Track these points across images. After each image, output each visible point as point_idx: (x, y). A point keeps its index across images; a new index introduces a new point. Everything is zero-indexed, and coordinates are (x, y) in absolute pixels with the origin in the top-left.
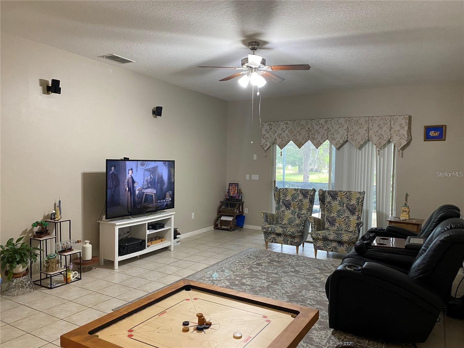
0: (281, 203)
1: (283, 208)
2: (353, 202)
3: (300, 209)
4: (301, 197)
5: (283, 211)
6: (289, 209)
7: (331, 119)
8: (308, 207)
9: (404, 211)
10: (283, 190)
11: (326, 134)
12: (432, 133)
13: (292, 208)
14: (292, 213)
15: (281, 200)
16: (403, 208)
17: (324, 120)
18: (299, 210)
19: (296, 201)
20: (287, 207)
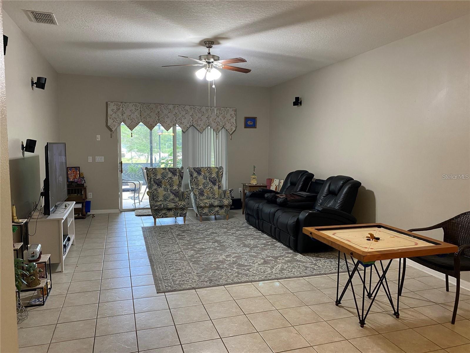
0: (153, 182)
1: (155, 187)
2: (214, 175)
3: (171, 185)
4: (170, 175)
5: (155, 189)
6: (161, 186)
7: (178, 106)
8: (178, 183)
9: (254, 178)
10: (152, 170)
11: (175, 118)
12: (249, 123)
13: (163, 186)
14: (165, 190)
15: (152, 180)
16: (253, 176)
17: (172, 106)
18: (170, 187)
19: (166, 179)
20: (158, 185)
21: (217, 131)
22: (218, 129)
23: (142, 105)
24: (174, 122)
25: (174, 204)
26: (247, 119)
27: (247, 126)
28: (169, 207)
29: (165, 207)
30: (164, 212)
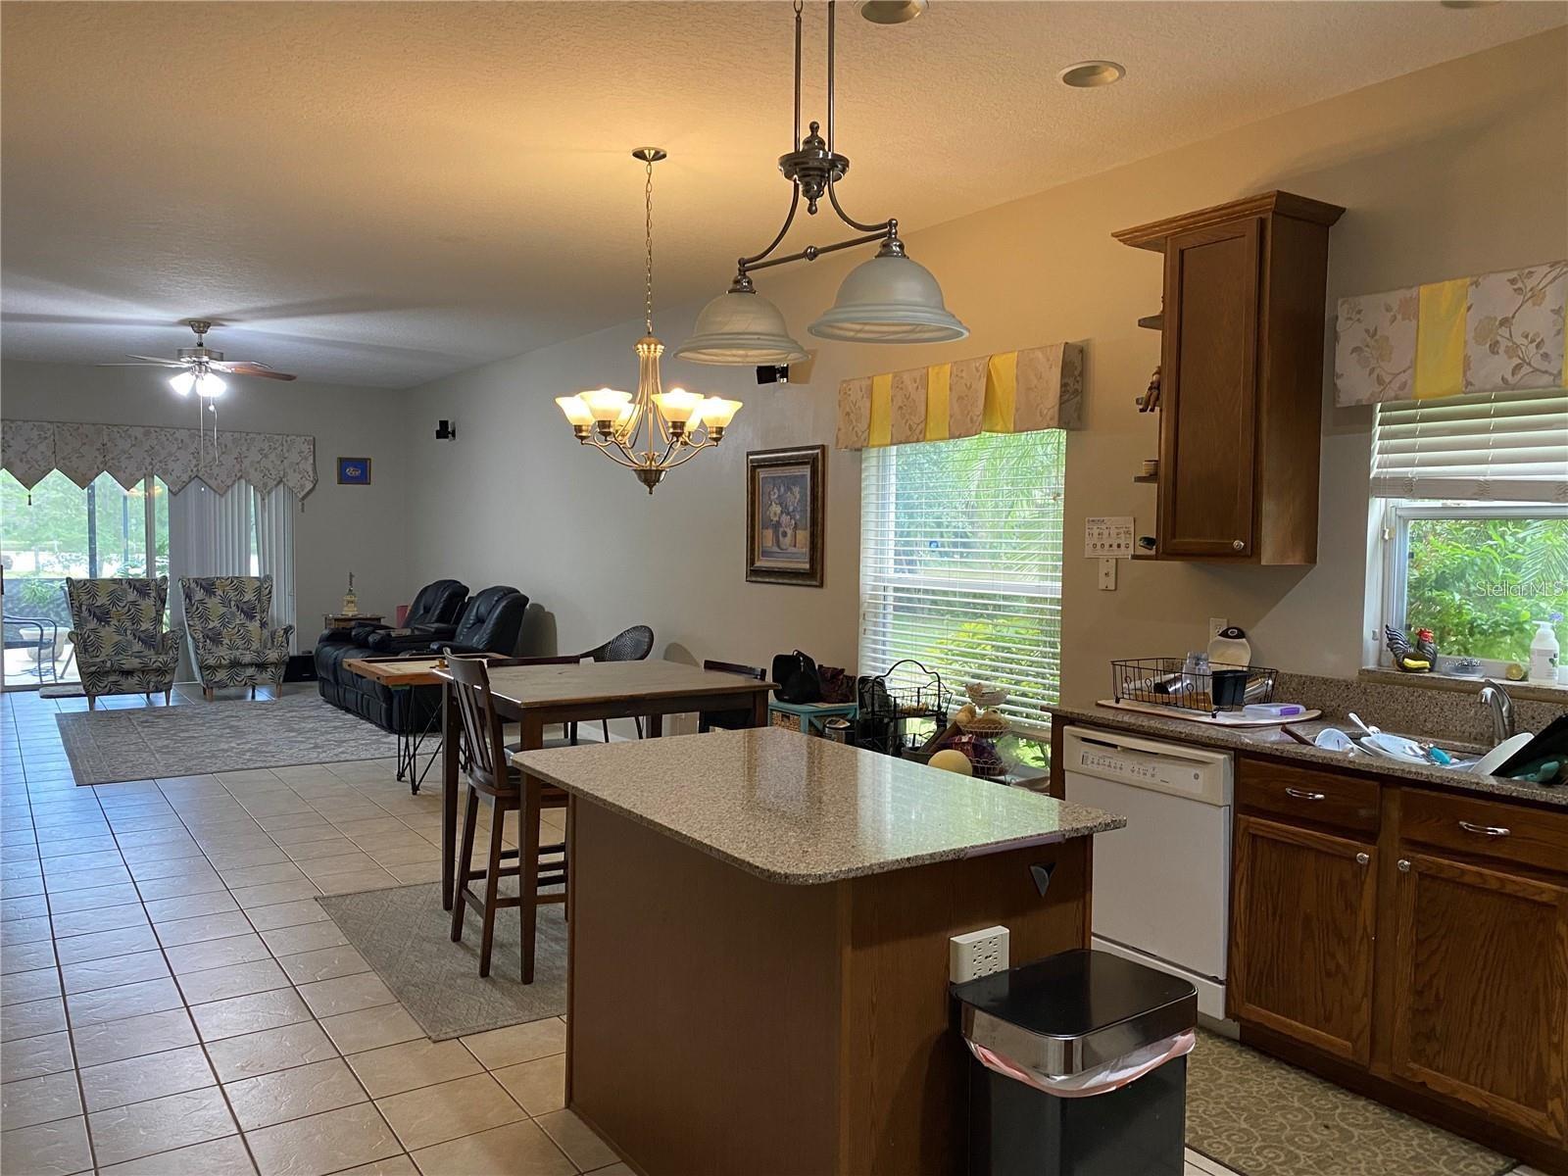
0: (85, 614)
1: (93, 624)
2: (249, 596)
3: (135, 620)
4: (132, 596)
5: (93, 630)
6: (108, 623)
7: (157, 429)
8: (154, 615)
9: (349, 602)
10: (85, 584)
11: (148, 460)
12: (350, 471)
13: (114, 622)
14: (118, 631)
15: (84, 608)
16: (348, 598)
17: (142, 430)
18: (133, 624)
19: (122, 605)
20: (100, 620)
21: (264, 491)
22: (265, 485)
23: (58, 427)
24: (146, 469)
25: (138, 660)
26: (343, 463)
27: (343, 479)
28: (126, 667)
29: (116, 667)
30: (112, 678)
